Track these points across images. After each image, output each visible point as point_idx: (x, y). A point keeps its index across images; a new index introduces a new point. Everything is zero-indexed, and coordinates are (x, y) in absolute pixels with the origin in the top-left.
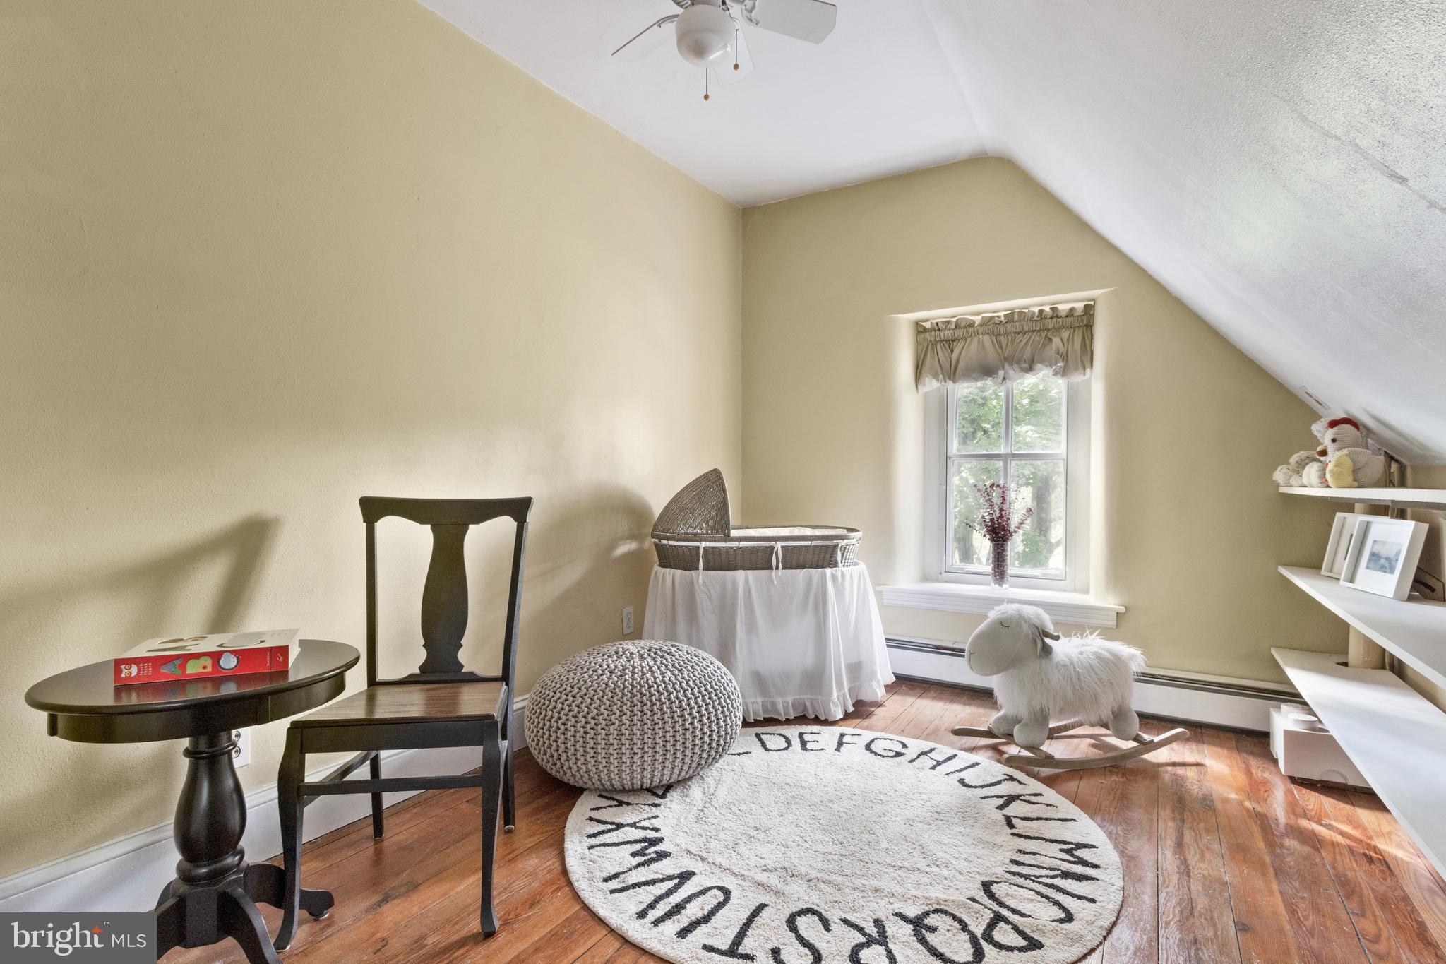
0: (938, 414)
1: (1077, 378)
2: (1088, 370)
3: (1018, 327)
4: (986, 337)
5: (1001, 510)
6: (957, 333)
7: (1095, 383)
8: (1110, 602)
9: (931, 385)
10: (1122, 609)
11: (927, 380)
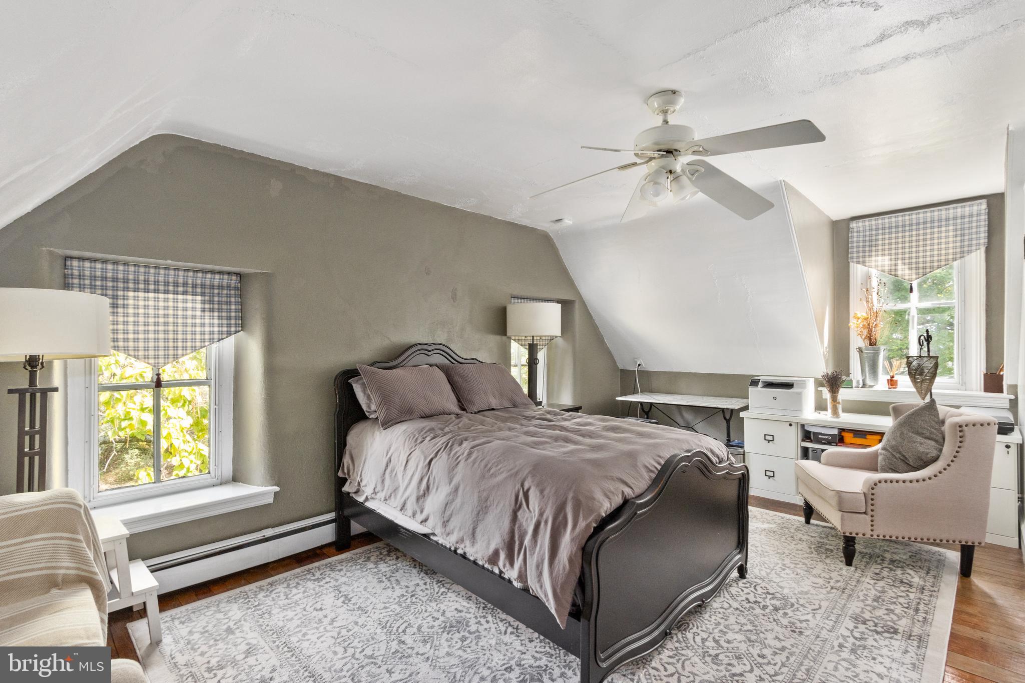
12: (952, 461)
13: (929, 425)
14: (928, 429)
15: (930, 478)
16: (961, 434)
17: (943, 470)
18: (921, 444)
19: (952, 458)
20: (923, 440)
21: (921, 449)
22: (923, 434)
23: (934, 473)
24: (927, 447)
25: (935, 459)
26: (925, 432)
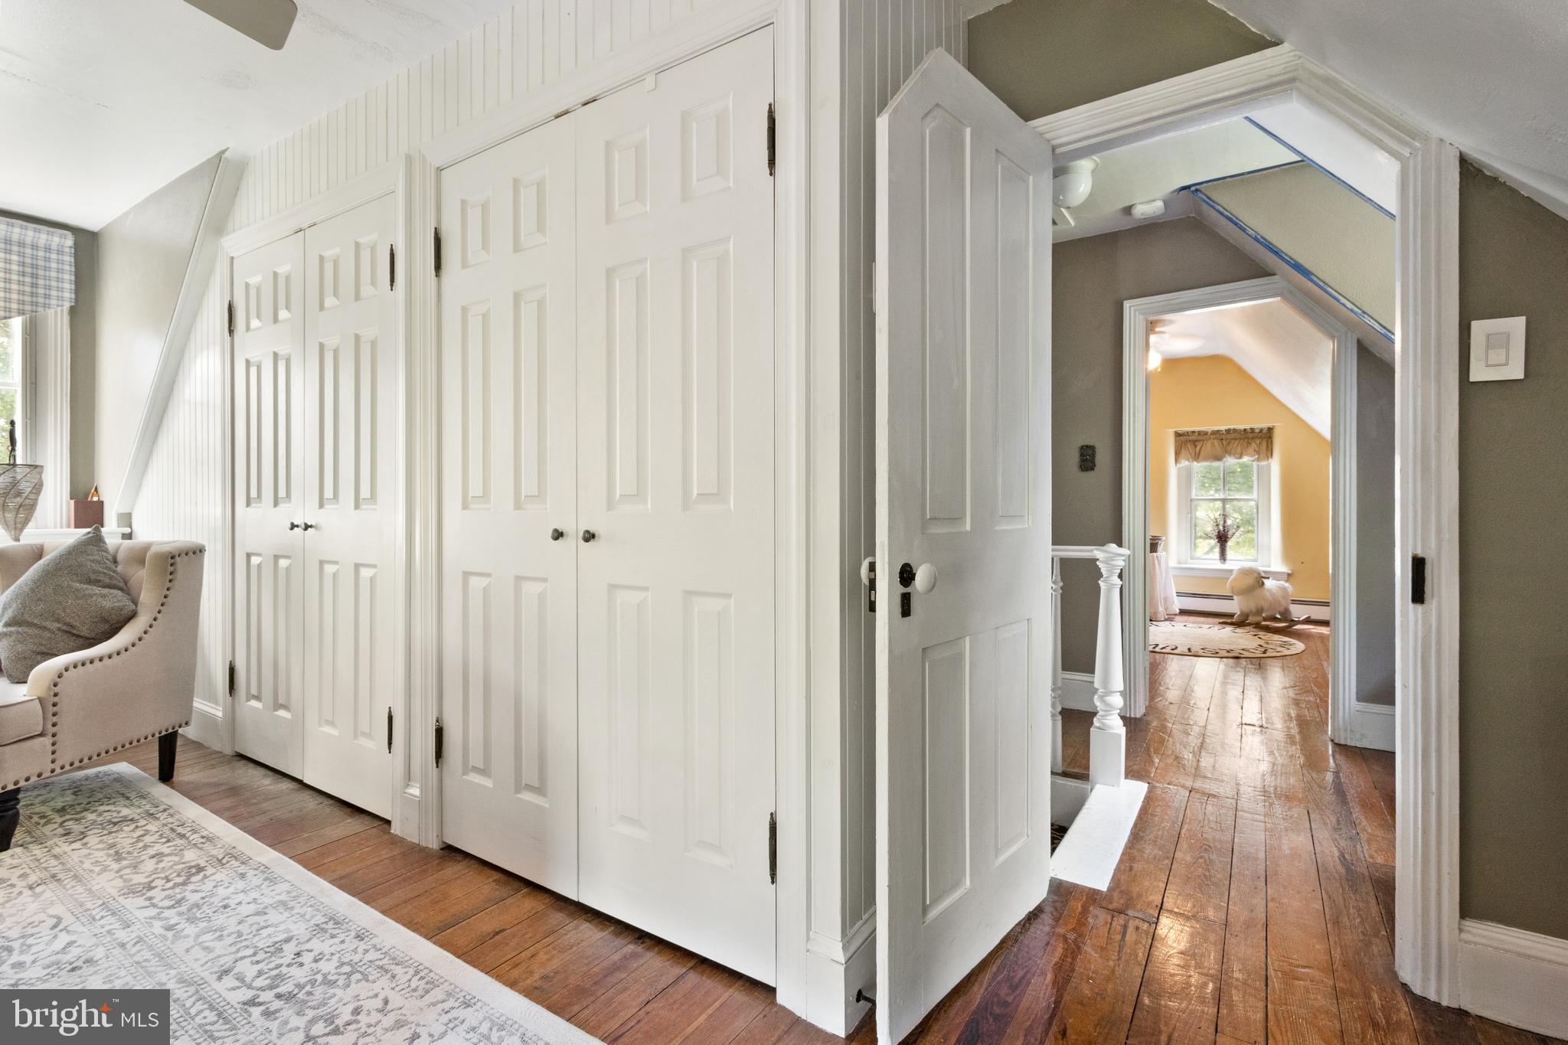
0: (1186, 479)
1: (1264, 463)
2: (1270, 460)
3: (1233, 436)
4: (1215, 441)
5: (1224, 527)
6: (1199, 438)
7: (1275, 465)
8: (1283, 568)
9: (1184, 463)
10: (1290, 572)
11: (1182, 461)
12: (159, 612)
13: (104, 566)
14: (105, 573)
15: (133, 645)
16: (172, 569)
17: (149, 628)
18: (103, 596)
19: (159, 607)
20: (106, 591)
21: (107, 604)
22: (100, 581)
23: (139, 635)
24: (112, 601)
25: (132, 616)
26: (101, 577)
